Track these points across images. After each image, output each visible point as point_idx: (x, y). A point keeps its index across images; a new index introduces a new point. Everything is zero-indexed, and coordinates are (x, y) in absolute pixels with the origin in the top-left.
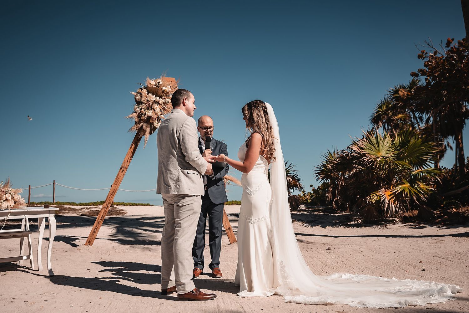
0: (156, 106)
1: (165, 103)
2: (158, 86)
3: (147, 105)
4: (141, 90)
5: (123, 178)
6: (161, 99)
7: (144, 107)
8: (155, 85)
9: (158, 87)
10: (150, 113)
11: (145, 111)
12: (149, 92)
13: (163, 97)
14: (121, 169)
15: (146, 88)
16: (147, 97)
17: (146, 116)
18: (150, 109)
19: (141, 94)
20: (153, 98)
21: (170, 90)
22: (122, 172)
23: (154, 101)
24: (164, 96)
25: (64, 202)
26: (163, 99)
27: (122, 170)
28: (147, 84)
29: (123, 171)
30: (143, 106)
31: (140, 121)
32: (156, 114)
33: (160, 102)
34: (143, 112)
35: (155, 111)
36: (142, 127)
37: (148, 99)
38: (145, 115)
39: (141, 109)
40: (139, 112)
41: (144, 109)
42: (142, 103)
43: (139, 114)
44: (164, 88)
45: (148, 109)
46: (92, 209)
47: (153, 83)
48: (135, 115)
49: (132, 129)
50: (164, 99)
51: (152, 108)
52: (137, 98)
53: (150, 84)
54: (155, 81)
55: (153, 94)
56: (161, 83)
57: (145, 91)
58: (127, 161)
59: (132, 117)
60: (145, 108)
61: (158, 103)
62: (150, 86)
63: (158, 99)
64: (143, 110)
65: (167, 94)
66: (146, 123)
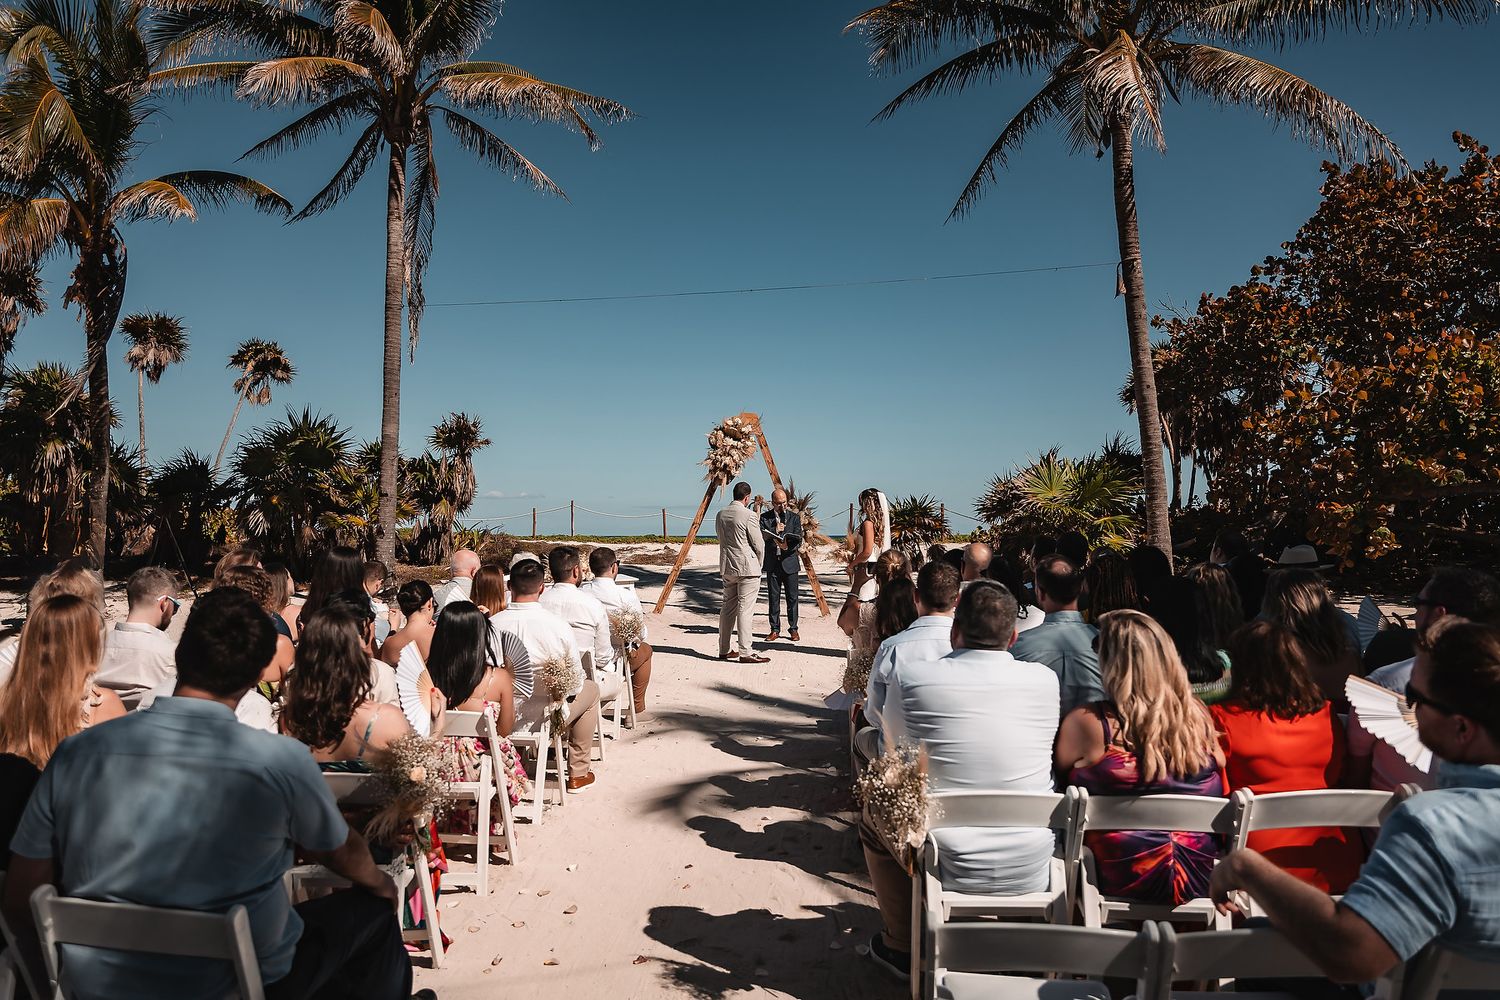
0: (733, 452)
2: (736, 426)
3: (723, 451)
4: (716, 432)
7: (719, 453)
8: (732, 427)
9: (737, 428)
10: (727, 460)
12: (726, 435)
13: (743, 440)
15: (722, 429)
16: (723, 441)
18: (727, 455)
19: (716, 437)
20: (730, 441)
21: (751, 430)
23: (732, 445)
24: (743, 438)
25: (588, 535)
26: (742, 443)
28: (723, 424)
30: (719, 451)
32: (734, 461)
33: (739, 447)
34: (718, 458)
35: (732, 457)
37: (725, 443)
42: (717, 448)
44: (743, 430)
45: (725, 455)
46: (638, 553)
47: (730, 422)
49: (705, 479)
51: (729, 455)
52: (711, 441)
54: (732, 419)
55: (730, 437)
56: (740, 423)
57: (720, 434)
60: (721, 454)
61: (736, 448)
62: (726, 427)
63: (735, 443)
64: (718, 456)
65: (747, 436)
66: (722, 471)
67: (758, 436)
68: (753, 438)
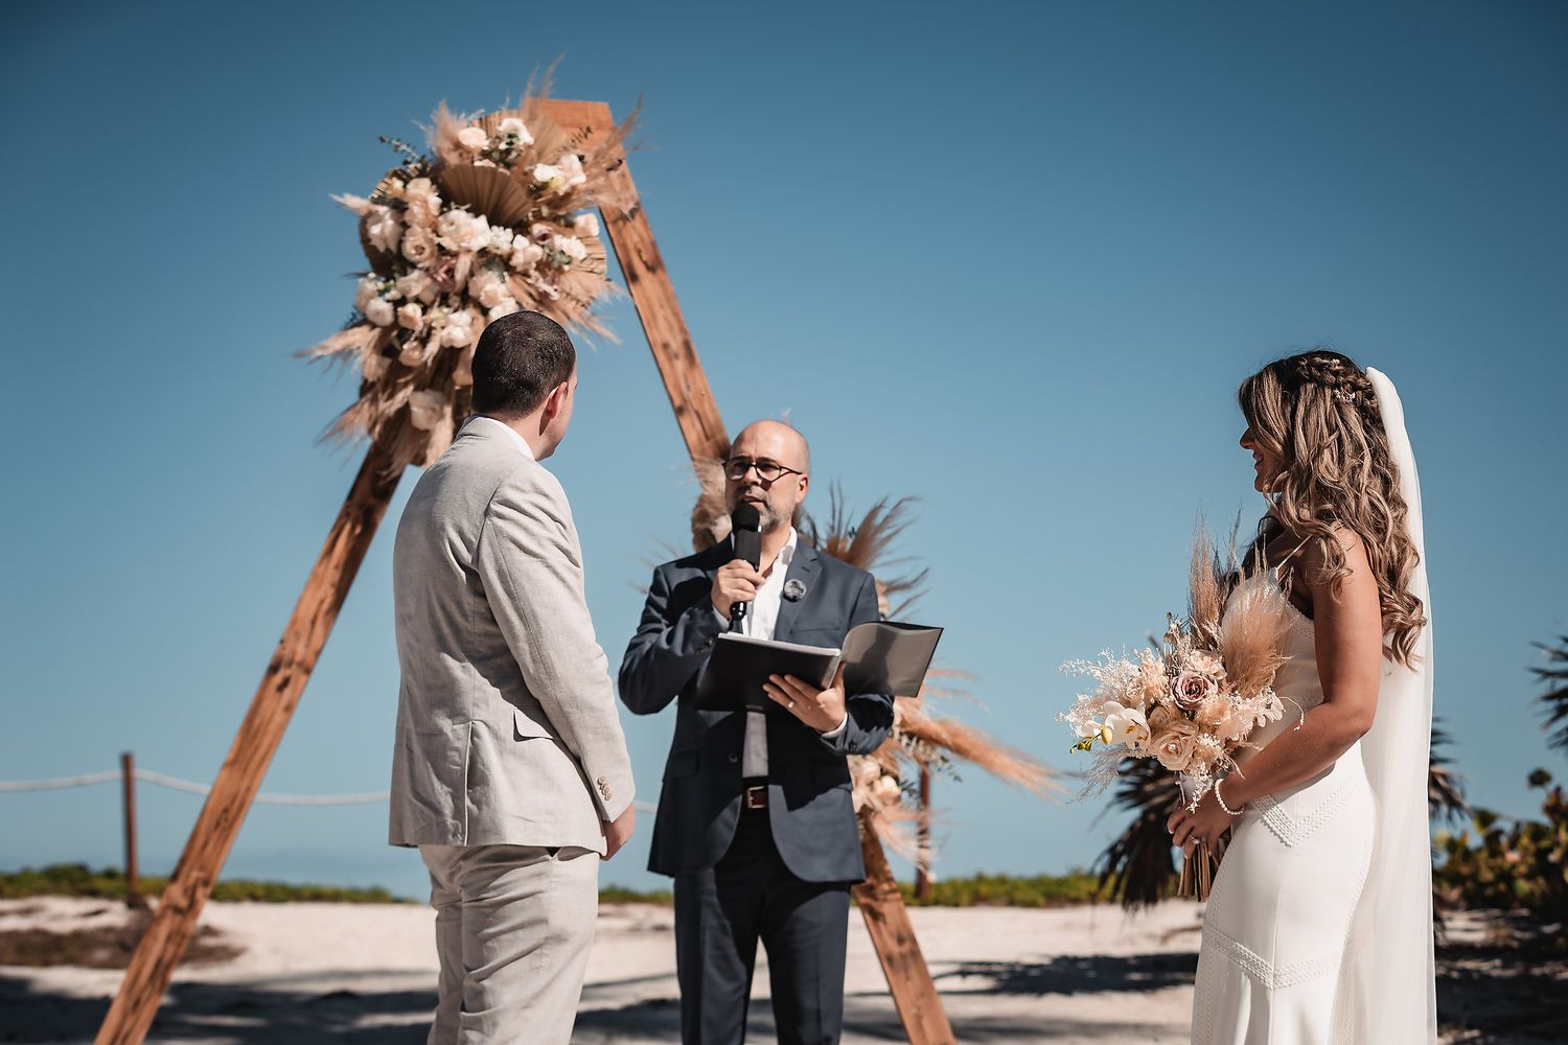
0: (491, 284)
1: (549, 266)
2: (504, 155)
3: (435, 280)
4: (398, 184)
5: (283, 727)
6: (521, 241)
7: (416, 290)
8: (485, 155)
9: (508, 166)
10: (457, 326)
11: (425, 311)
12: (448, 199)
13: (538, 229)
14: (274, 669)
15: (434, 171)
16: (436, 232)
17: (433, 348)
18: (455, 301)
19: (399, 206)
20: (473, 231)
21: (580, 179)
22: (281, 688)
23: (483, 252)
24: (539, 218)
26: (534, 241)
27: (278, 679)
28: (436, 143)
29: (286, 682)
30: (415, 283)
31: (395, 374)
33: (517, 261)
34: (410, 319)
35: (485, 311)
36: (405, 412)
37: (446, 242)
38: (424, 341)
39: (401, 302)
40: (389, 319)
41: (417, 300)
42: (407, 266)
43: (386, 330)
44: (542, 173)
45: (444, 300)
47: (474, 137)
48: (363, 337)
49: (339, 428)
50: (544, 237)
51: (466, 299)
52: (375, 230)
53: (458, 146)
54: (484, 123)
55: (476, 211)
56: (525, 137)
57: (423, 194)
58: (313, 622)
59: (346, 354)
60: (428, 297)
61: (501, 262)
62: (453, 159)
63: (502, 239)
64: (412, 310)
65: (559, 209)
66: (427, 390)
67: (613, 221)
68: (589, 222)
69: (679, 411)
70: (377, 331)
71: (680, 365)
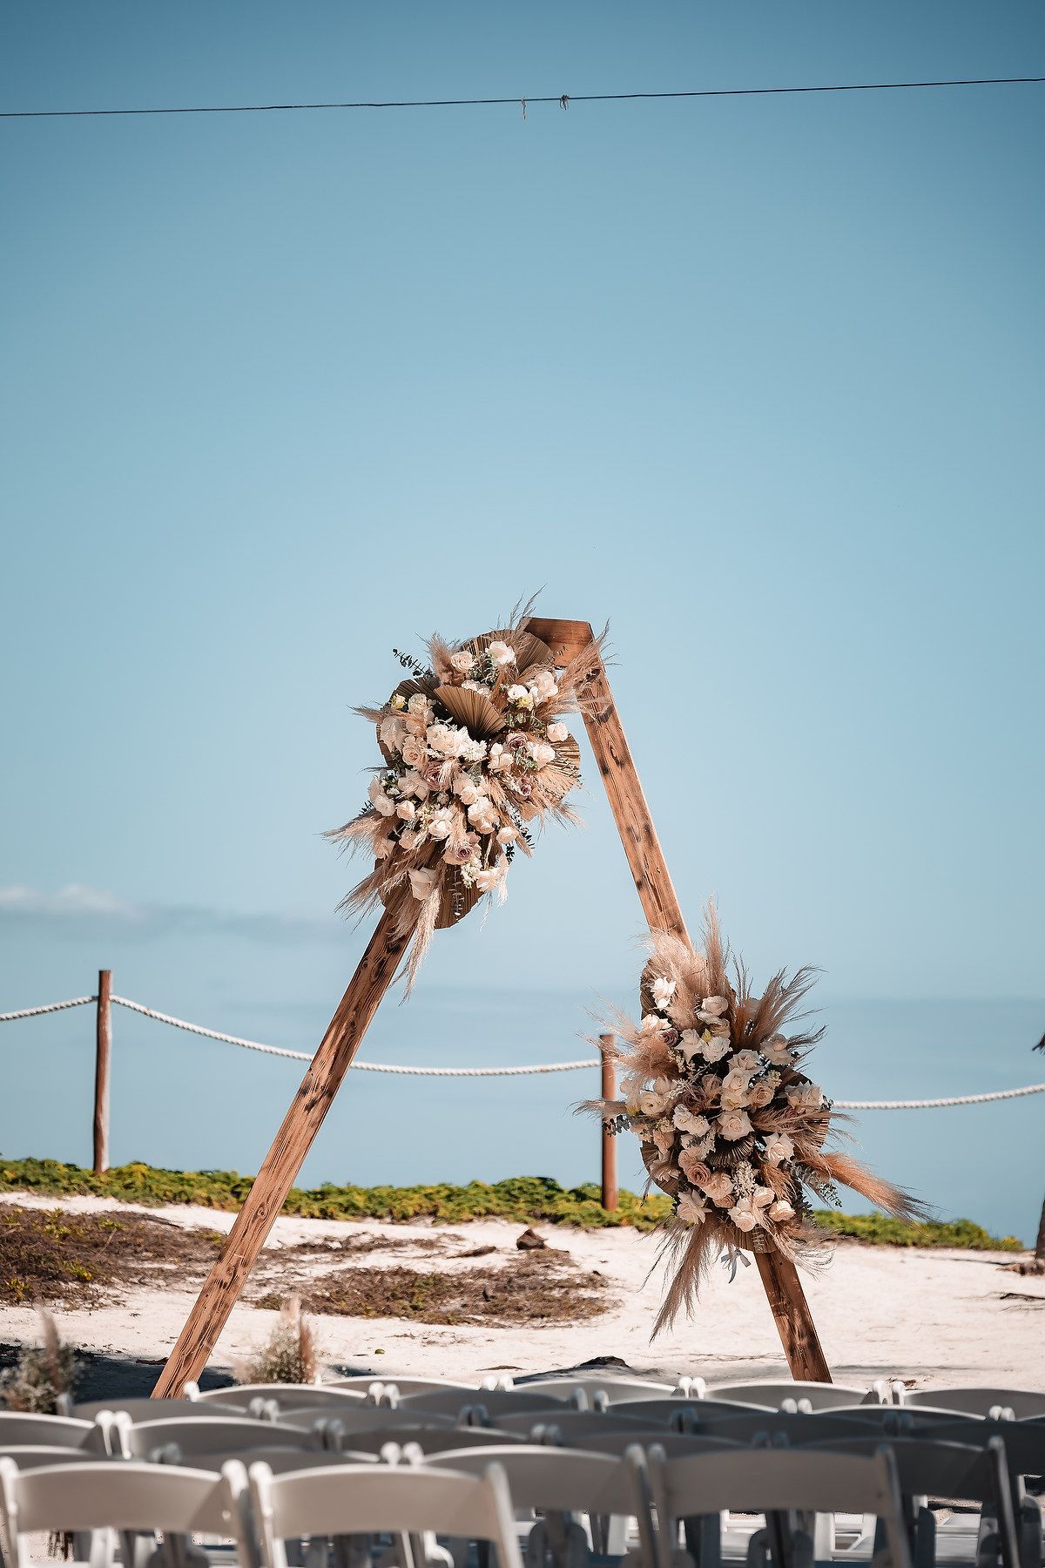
0: (471, 787)
1: (522, 768)
3: (425, 781)
4: (401, 700)
5: (309, 1139)
6: (497, 749)
7: (411, 789)
9: (489, 685)
11: (416, 808)
12: (437, 714)
13: (514, 737)
15: (429, 688)
16: (426, 742)
17: (421, 837)
18: (442, 799)
20: (458, 742)
21: (555, 692)
22: (309, 1107)
24: (514, 729)
26: (509, 747)
27: (307, 1100)
29: (312, 1103)
30: (411, 783)
31: (396, 856)
32: (475, 824)
33: (494, 765)
35: (465, 808)
36: (406, 885)
37: (433, 750)
38: (417, 829)
39: (400, 798)
40: (390, 812)
41: (414, 797)
43: (388, 821)
44: (515, 693)
47: (463, 661)
48: (371, 825)
50: (517, 745)
52: (384, 735)
55: (457, 725)
59: (357, 836)
60: (420, 796)
61: (481, 767)
62: (444, 679)
64: (408, 805)
65: (538, 718)
66: (423, 869)
68: (563, 729)
69: (639, 885)
70: (379, 822)
71: (641, 846)
